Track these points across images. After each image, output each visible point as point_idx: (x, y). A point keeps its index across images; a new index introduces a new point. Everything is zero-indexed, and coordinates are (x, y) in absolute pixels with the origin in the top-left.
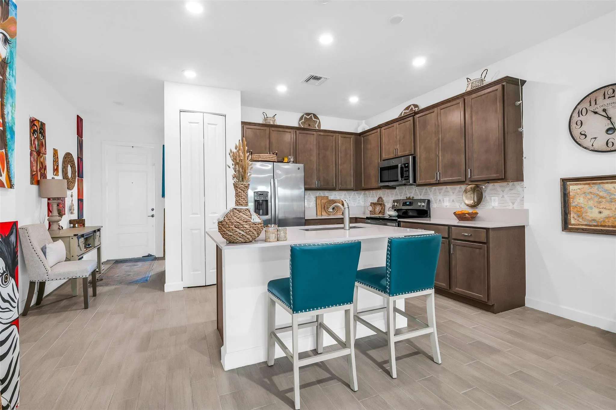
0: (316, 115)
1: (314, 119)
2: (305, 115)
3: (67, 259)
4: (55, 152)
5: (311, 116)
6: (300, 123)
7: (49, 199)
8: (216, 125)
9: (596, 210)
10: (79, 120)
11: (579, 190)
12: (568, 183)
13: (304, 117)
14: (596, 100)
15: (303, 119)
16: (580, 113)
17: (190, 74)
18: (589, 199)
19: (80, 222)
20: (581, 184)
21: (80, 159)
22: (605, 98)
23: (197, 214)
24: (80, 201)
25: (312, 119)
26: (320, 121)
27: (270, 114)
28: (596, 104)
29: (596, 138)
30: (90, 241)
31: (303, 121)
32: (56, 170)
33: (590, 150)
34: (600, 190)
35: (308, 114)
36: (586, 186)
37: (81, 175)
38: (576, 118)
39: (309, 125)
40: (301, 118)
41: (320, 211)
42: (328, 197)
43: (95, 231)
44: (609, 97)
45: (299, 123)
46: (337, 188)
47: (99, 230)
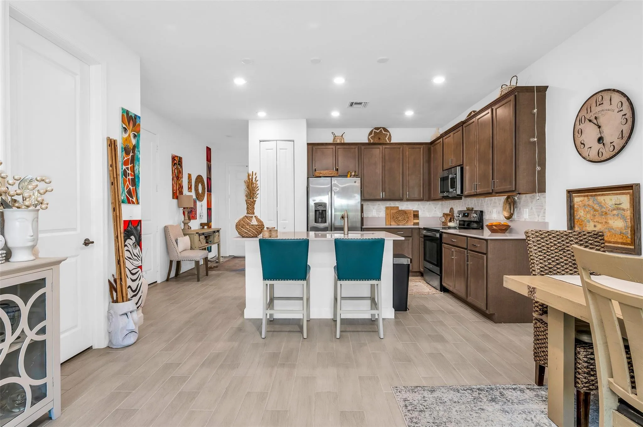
0: (385, 129)
1: (384, 132)
2: (374, 130)
3: (192, 248)
4: (190, 176)
5: (381, 130)
6: (370, 138)
7: (184, 208)
8: (286, 149)
9: (592, 224)
10: (209, 150)
11: (581, 203)
12: (573, 195)
13: (373, 132)
14: (591, 107)
15: (373, 134)
16: (580, 121)
17: (262, 114)
18: (587, 212)
19: (208, 224)
20: (581, 196)
21: (209, 179)
22: (596, 106)
23: (271, 220)
24: (209, 210)
25: (382, 133)
26: (390, 134)
27: (338, 133)
28: (591, 112)
29: (591, 148)
30: (211, 239)
31: (373, 135)
32: (190, 189)
33: (587, 161)
34: (595, 203)
35: (377, 129)
36: (586, 198)
37: (209, 190)
38: (578, 127)
39: (379, 139)
40: (371, 133)
41: (389, 221)
42: (398, 207)
43: (214, 232)
44: (600, 105)
45: (368, 138)
46: (405, 199)
47: (218, 231)
